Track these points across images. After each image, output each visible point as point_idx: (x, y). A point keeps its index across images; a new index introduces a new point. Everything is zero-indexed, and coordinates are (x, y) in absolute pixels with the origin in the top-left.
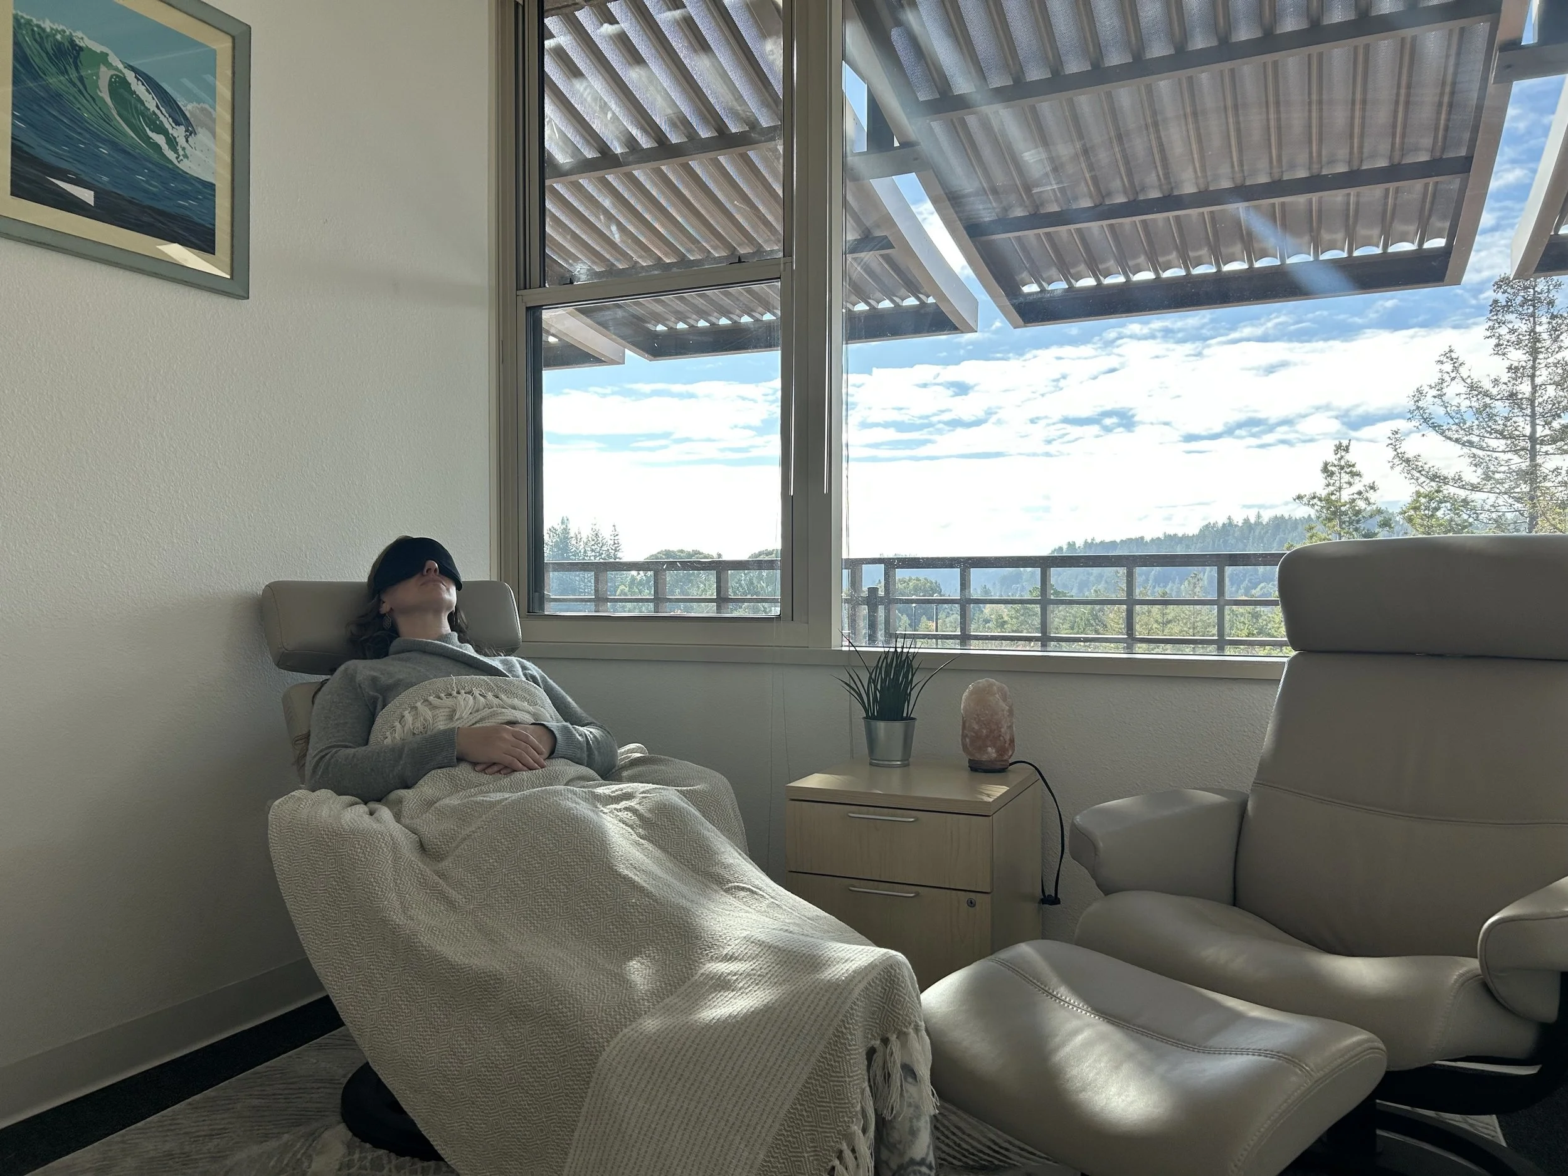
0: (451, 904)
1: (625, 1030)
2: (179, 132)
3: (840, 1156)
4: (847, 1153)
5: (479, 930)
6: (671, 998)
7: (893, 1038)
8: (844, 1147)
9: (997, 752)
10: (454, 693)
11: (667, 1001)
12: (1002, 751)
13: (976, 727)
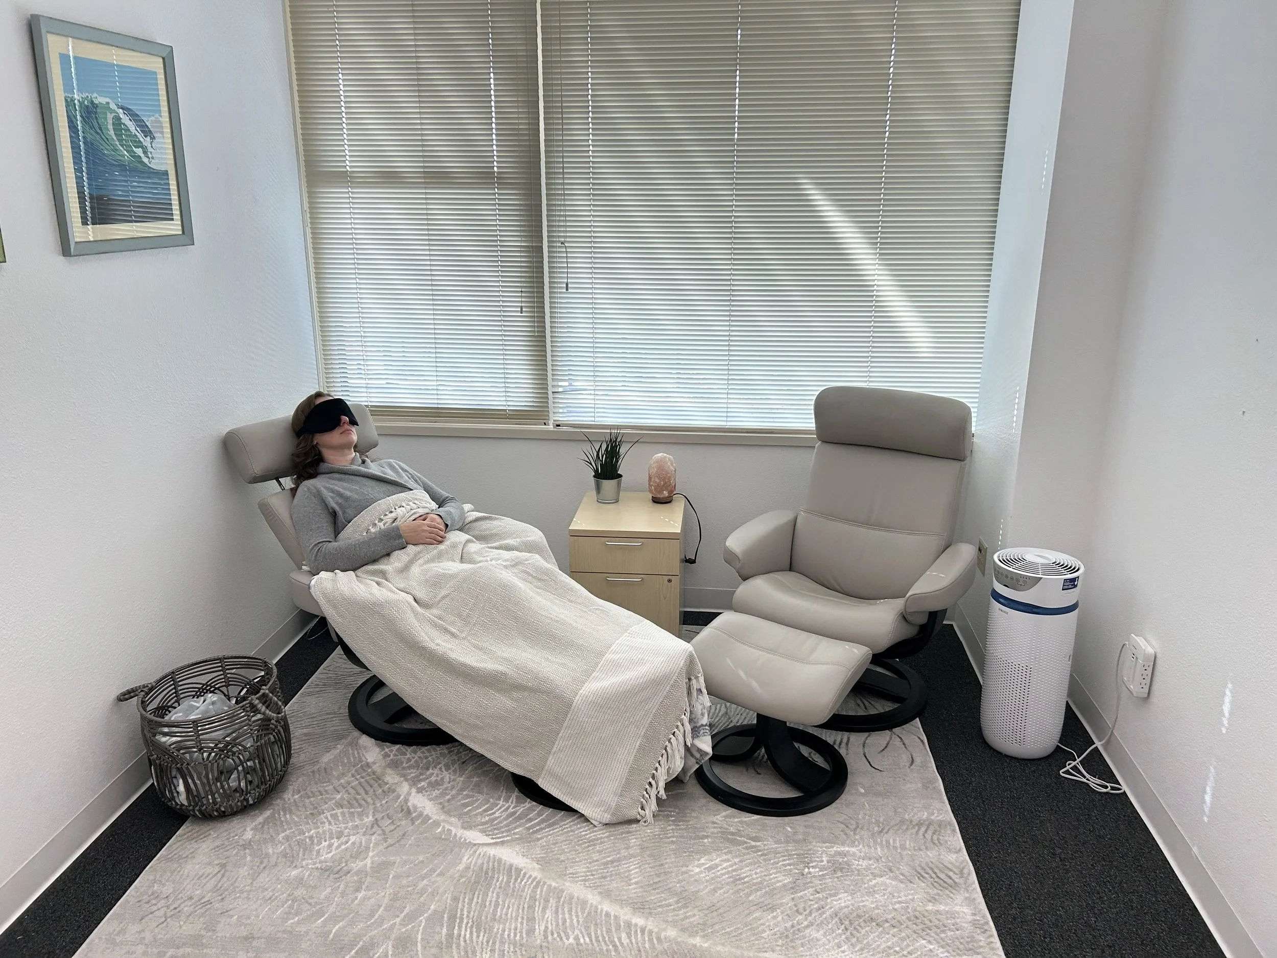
0: (453, 635)
1: (581, 691)
2: (146, 142)
3: (677, 727)
4: (681, 726)
5: (474, 647)
6: (595, 673)
7: (693, 678)
8: (679, 724)
9: (668, 493)
10: (393, 510)
11: (593, 675)
12: (671, 492)
13: (658, 481)
